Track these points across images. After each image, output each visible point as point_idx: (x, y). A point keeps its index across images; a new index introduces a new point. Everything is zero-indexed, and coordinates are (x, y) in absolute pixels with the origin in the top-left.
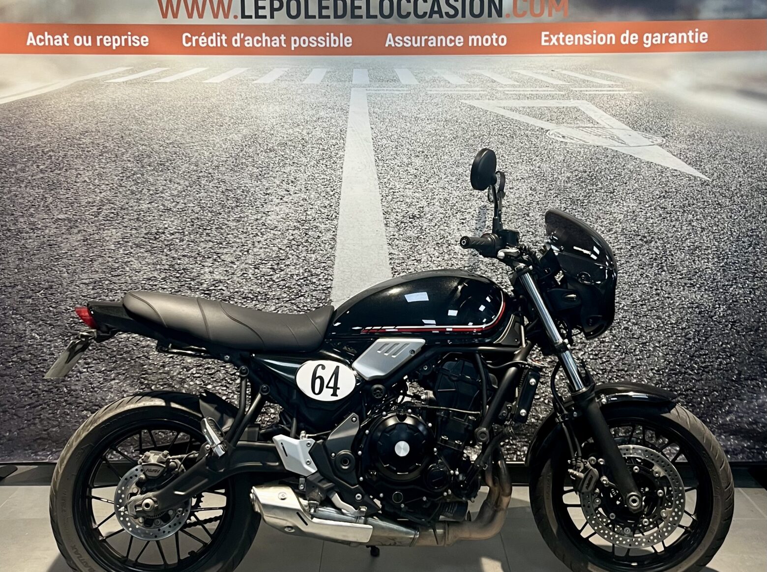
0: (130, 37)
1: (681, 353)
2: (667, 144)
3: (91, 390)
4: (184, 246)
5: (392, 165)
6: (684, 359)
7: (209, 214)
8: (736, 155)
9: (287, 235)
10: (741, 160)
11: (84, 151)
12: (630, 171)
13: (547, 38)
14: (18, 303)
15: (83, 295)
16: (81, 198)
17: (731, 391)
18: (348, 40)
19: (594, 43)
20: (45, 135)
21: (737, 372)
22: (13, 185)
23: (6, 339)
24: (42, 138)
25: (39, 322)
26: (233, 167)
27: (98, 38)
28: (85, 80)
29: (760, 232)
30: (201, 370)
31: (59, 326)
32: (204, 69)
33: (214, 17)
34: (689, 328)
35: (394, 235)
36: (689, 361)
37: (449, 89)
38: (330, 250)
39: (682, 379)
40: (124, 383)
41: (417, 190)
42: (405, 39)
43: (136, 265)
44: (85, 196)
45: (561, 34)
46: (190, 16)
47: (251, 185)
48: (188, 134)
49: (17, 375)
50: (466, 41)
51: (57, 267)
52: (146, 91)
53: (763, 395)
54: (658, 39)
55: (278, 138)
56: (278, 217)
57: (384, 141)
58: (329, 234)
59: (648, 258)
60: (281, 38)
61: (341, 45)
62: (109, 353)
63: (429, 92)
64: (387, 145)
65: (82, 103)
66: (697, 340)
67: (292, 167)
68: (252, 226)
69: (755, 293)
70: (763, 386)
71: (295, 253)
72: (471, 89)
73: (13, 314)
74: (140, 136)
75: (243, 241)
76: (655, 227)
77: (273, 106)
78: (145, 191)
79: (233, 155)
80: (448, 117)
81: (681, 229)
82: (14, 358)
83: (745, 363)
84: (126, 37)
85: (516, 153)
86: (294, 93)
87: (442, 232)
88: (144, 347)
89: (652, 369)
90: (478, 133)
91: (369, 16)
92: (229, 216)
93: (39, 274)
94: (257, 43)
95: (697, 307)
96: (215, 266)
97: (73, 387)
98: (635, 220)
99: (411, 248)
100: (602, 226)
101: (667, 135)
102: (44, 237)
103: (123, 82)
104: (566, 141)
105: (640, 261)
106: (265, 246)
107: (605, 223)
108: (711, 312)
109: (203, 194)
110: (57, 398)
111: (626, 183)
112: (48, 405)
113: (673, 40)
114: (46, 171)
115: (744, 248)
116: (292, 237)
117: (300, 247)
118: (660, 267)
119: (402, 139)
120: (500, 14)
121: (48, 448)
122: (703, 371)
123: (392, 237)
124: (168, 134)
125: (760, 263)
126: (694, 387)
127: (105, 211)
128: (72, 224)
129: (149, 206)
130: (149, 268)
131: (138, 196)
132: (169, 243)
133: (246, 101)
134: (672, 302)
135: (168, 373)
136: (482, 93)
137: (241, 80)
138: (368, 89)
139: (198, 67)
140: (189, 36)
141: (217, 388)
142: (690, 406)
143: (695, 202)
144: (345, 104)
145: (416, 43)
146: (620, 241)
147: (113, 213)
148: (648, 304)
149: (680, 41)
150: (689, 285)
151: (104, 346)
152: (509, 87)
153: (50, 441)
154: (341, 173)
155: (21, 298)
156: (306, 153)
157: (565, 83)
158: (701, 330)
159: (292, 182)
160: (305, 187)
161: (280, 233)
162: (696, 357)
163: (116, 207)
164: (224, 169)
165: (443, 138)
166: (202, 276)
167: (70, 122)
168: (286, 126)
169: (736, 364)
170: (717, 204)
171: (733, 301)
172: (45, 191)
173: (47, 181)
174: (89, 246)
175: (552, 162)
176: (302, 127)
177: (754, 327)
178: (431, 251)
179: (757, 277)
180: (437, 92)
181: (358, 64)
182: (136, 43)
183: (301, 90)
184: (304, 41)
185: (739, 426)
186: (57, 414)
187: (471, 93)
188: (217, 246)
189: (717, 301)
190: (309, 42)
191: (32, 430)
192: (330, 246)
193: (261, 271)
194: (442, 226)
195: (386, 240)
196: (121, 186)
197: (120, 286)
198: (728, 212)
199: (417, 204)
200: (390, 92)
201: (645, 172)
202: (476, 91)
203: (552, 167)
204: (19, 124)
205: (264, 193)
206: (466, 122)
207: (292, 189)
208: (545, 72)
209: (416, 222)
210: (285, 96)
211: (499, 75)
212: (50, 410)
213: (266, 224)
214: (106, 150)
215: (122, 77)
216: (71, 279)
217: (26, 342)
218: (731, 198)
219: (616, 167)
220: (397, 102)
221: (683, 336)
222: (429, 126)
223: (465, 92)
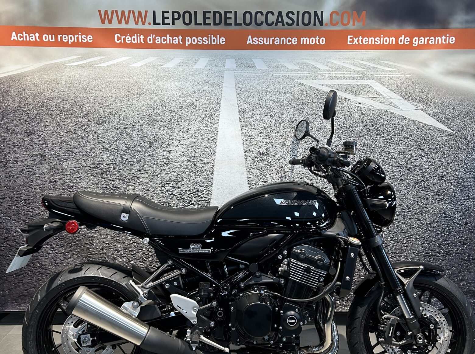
0: (80, 36)
1: (433, 242)
2: (427, 109)
3: (55, 265)
4: (116, 173)
5: (250, 121)
6: (435, 247)
7: (132, 152)
8: (471, 116)
9: (183, 165)
11: (50, 110)
12: (402, 126)
13: (351, 40)
14: (7, 209)
16: (49, 141)
17: (463, 267)
18: (223, 40)
19: (382, 43)
20: (24, 100)
21: (468, 255)
22: (3, 132)
24: (22, 101)
25: (21, 221)
26: (148, 121)
27: (59, 36)
28: (51, 64)
30: (127, 252)
32: (129, 57)
33: (136, 24)
34: (438, 227)
35: (251, 166)
36: (438, 248)
37: (287, 72)
38: (210, 175)
39: (433, 259)
40: (77, 260)
41: (266, 137)
42: (259, 39)
43: (85, 185)
44: (51, 140)
45: (360, 37)
46: (120, 23)
47: (159, 133)
48: (119, 100)
49: (7, 255)
50: (299, 41)
51: (32, 186)
52: (91, 72)
54: (422, 41)
55: (177, 103)
56: (177, 154)
58: (209, 165)
59: (412, 182)
60: (179, 38)
61: (218, 43)
62: (67, 241)
63: (274, 74)
64: (247, 108)
65: (48, 79)
66: (443, 234)
67: (186, 122)
68: (160, 160)
71: (188, 177)
72: (301, 72)
73: (4, 216)
74: (87, 100)
75: (154, 169)
76: (417, 162)
77: (174, 82)
78: (90, 137)
79: (148, 114)
80: (286, 90)
81: (434, 164)
82: (5, 244)
83: (473, 249)
84: (77, 36)
86: (188, 74)
87: (281, 164)
88: (90, 237)
89: (414, 253)
90: (305, 101)
91: (236, 24)
92: (145, 153)
93: (21, 190)
94: (164, 41)
95: (444, 213)
96: (136, 185)
97: (43, 263)
98: (405, 157)
99: (261, 174)
100: (383, 161)
101: (427, 103)
102: (24, 167)
103: (76, 66)
104: (361, 106)
105: (407, 183)
106: (168, 173)
107: (386, 159)
108: (453, 216)
109: (128, 139)
110: (33, 270)
111: (399, 134)
112: (28, 274)
113: (432, 42)
114: (25, 123)
116: (186, 167)
117: (191, 173)
118: (420, 188)
119: (256, 104)
120: (321, 23)
121: (27, 302)
122: (447, 254)
123: (249, 167)
124: (105, 100)
126: (441, 264)
127: (64, 150)
128: (42, 158)
129: (93, 146)
130: (93, 186)
131: (86, 140)
132: (106, 170)
133: (156, 79)
134: (427, 210)
135: (105, 254)
136: (308, 75)
137: (153, 65)
138: (235, 72)
139: (125, 57)
140: (119, 36)
141: (137, 263)
143: (443, 146)
144: (220, 82)
145: (267, 42)
146: (395, 171)
147: (69, 151)
148: (412, 211)
149: (436, 43)
150: (439, 199)
151: (64, 237)
152: (326, 71)
153: (29, 297)
154: (217, 126)
155: (8, 206)
156: (195, 113)
157: (362, 69)
158: (446, 228)
159: (186, 132)
160: (195, 135)
161: (178, 164)
162: (442, 245)
163: (71, 147)
164: (143, 123)
165: (283, 104)
166: (128, 191)
167: (40, 91)
168: (182, 95)
169: (467, 250)
170: (458, 148)
171: (467, 210)
172: (25, 136)
173: (25, 130)
174: (53, 172)
175: (352, 120)
176: (193, 96)
178: (274, 176)
180: (280, 75)
181: (229, 55)
182: (84, 40)
183: (192, 72)
184: (194, 40)
185: (469, 289)
186: (34, 280)
187: (301, 75)
188: (137, 172)
189: (456, 210)
190: (198, 41)
191: (18, 290)
192: (210, 172)
193: (166, 189)
194: (281, 160)
195: (246, 169)
196: (74, 133)
198: (465, 153)
199: (265, 146)
200: (250, 74)
201: (412, 127)
202: (304, 74)
203: (352, 123)
204: (7, 93)
205: (168, 138)
206: (298, 94)
207: (186, 136)
208: (349, 62)
209: (265, 158)
210: (182, 76)
211: (320, 64)
212: (29, 277)
213: (169, 159)
214: (65, 110)
215: (75, 62)
216: (42, 194)
217: (12, 234)
218: (467, 144)
219: (393, 123)
220: (254, 80)
221: (434, 232)
222: (274, 96)
223: (297, 75)
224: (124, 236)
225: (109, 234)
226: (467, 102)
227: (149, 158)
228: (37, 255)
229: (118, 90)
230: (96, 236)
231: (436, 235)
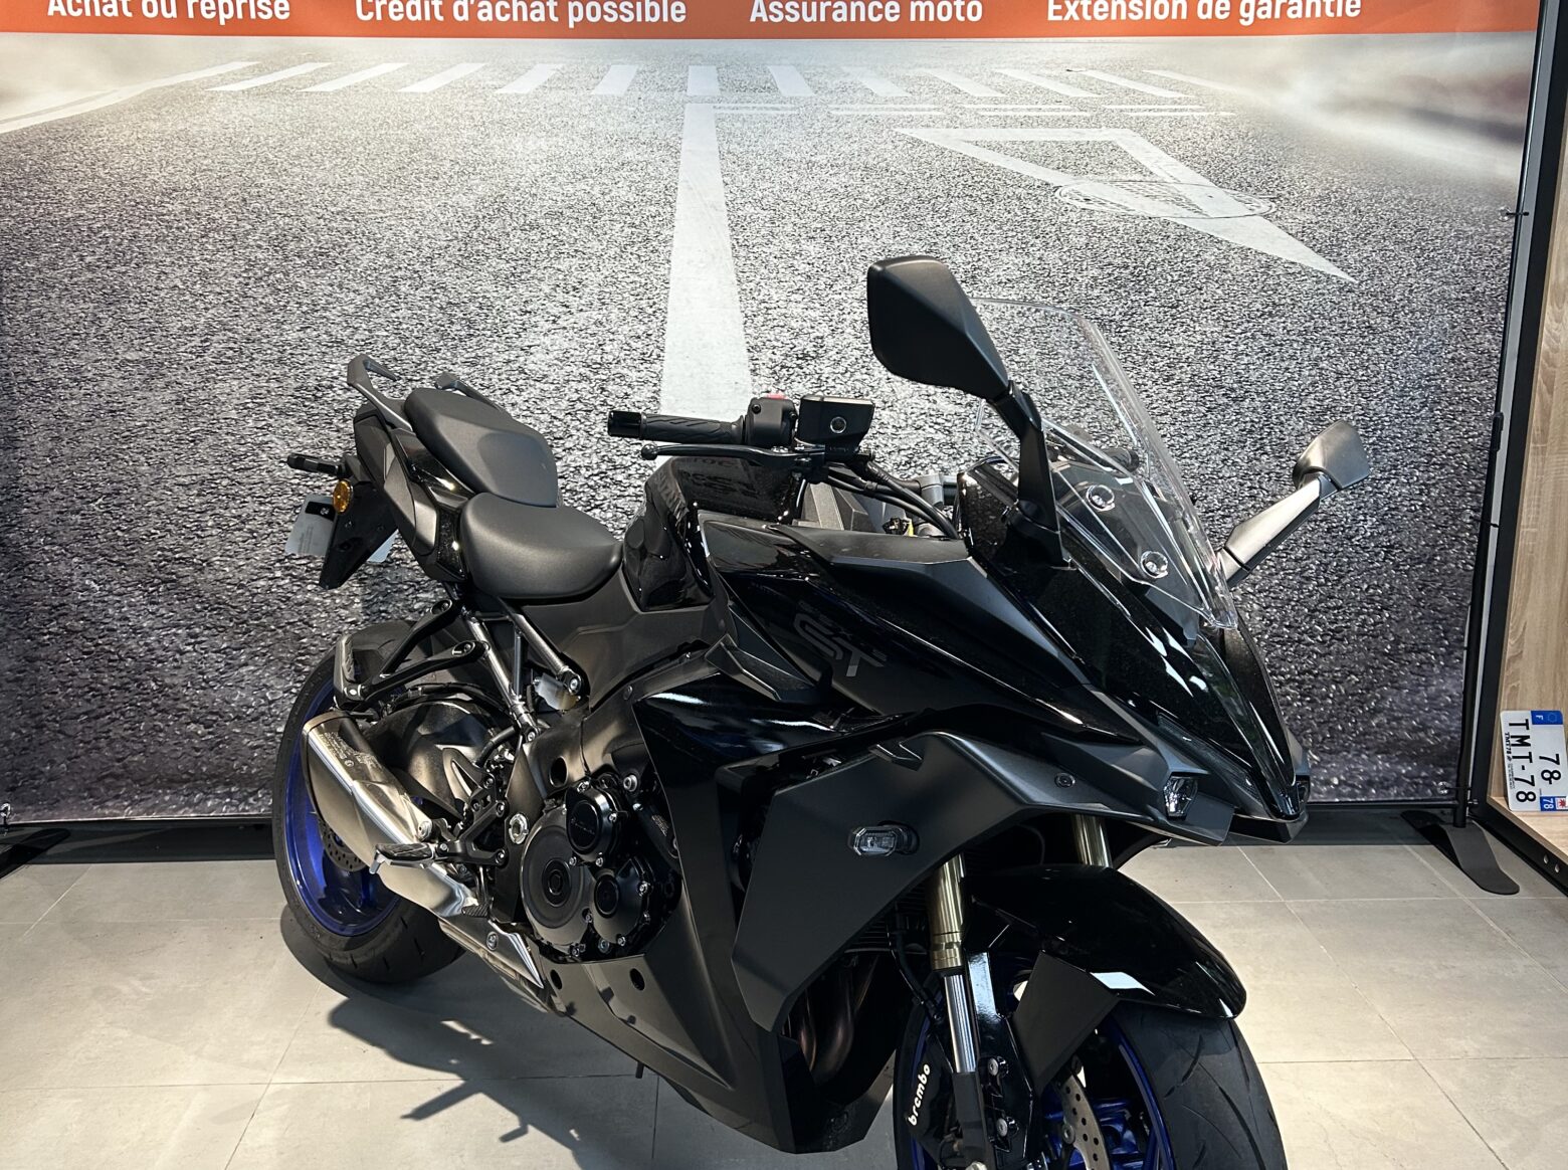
0: (252, 2)
1: (1293, 603)
2: (1279, 214)
3: (203, 684)
5: (764, 255)
6: (1299, 616)
7: (417, 350)
8: (1405, 234)
9: (567, 391)
10: (1413, 244)
11: (171, 227)
12: (1209, 265)
13: (1059, 7)
14: (55, 523)
15: (180, 506)
16: (170, 319)
17: (1381, 674)
18: (678, 8)
19: (1148, 17)
20: (93, 196)
21: (1392, 639)
22: (33, 294)
23: (35, 590)
24: (87, 200)
25: (96, 558)
26: (460, 259)
27: (191, 2)
28: (167, 87)
29: (1444, 380)
31: (136, 565)
32: (400, 65)
34: (1308, 558)
35: (768, 392)
36: (1308, 619)
37: (872, 106)
39: (1295, 652)
40: (264, 671)
41: (812, 305)
42: (788, 7)
43: (280, 449)
44: (177, 315)
47: (495, 294)
48: (373, 194)
49: (59, 658)
50: (905, 11)
51: (127, 454)
52: (288, 110)
53: (1437, 676)
54: (1268, 9)
55: (545, 203)
56: (548, 357)
57: (749, 209)
58: (645, 390)
59: (1237, 429)
60: (548, 4)
61: (665, 19)
62: (235, 616)
63: (834, 112)
64: (755, 217)
65: (163, 132)
66: (1323, 580)
67: (574, 260)
68: (499, 375)
69: (1429, 492)
70: (1438, 663)
71: (582, 426)
72: (915, 107)
73: (46, 545)
74: (278, 197)
76: (1251, 372)
77: (535, 139)
78: (292, 306)
79: (460, 235)
80: (870, 160)
81: (1300, 375)
82: (54, 626)
83: (1407, 621)
85: (997, 232)
86: (575, 114)
88: (301, 604)
90: (927, 192)
92: (455, 355)
93: (93, 466)
94: (503, 15)
95: (1325, 520)
97: (167, 681)
98: (1216, 358)
101: (1280, 196)
102: (101, 397)
103: (243, 92)
104: (1091, 207)
105: (1222, 434)
106: (525, 413)
107: (1161, 364)
108: (1350, 528)
109: (403, 312)
110: (137, 701)
111: (1200, 289)
112: (123, 714)
113: (1294, 12)
114: (97, 266)
115: (1413, 409)
116: (575, 396)
117: (592, 415)
118: (1258, 446)
119: (782, 204)
121: (125, 792)
122: (1333, 637)
124: (333, 194)
125: (1441, 437)
126: (1316, 667)
127: (216, 345)
128: (153, 371)
129: (301, 334)
131: (279, 317)
132: (342, 406)
133: (482, 129)
136: (934, 113)
137: (472, 88)
138: (718, 105)
139: (387, 62)
142: (1308, 702)
143: (1326, 323)
144: (674, 135)
145: (809, 15)
146: (1188, 399)
147: (231, 349)
149: (1308, 14)
151: (224, 603)
152: (986, 103)
153: (129, 781)
154: (666, 272)
155: (62, 513)
156: (600, 232)
157: (1091, 95)
158: (1330, 562)
159: (575, 289)
160: (599, 299)
161: (553, 387)
162: (1319, 611)
163: (236, 336)
164: (444, 263)
165: (861, 201)
167: (141, 169)
168: (560, 179)
169: (1391, 624)
170: (1366, 328)
171: (1390, 509)
172: (98, 307)
173: (100, 286)
174: (187, 413)
175: (1066, 249)
176: (591, 181)
177: (1425, 555)
179: (1434, 464)
180: (849, 113)
181: (697, 55)
182: (265, 13)
184: (593, 9)
185: (1395, 735)
186: (140, 731)
187: (913, 113)
189: (1359, 509)
190: (603, 13)
191: (95, 760)
194: (858, 374)
196: (246, 296)
197: (251, 489)
198: (1387, 343)
199: (811, 331)
200: (759, 112)
201: (1237, 267)
202: (923, 110)
203: (1065, 257)
204: (40, 175)
205: (521, 310)
206: (905, 170)
207: (574, 302)
208: (1054, 73)
209: (811, 367)
210: (559, 119)
211: (966, 79)
212: (126, 722)
213: (526, 371)
214: (215, 225)
215: (240, 80)
216: (156, 477)
217: (74, 597)
218: (1393, 316)
219: (1183, 257)
220: (773, 130)
221: (1297, 574)
222: (834, 179)
223: (901, 113)
224: (401, 600)
225: (356, 595)
226: (1394, 191)
227: (466, 370)
228: (149, 657)
229: (370, 163)
230: (317, 601)
231: (1303, 583)
